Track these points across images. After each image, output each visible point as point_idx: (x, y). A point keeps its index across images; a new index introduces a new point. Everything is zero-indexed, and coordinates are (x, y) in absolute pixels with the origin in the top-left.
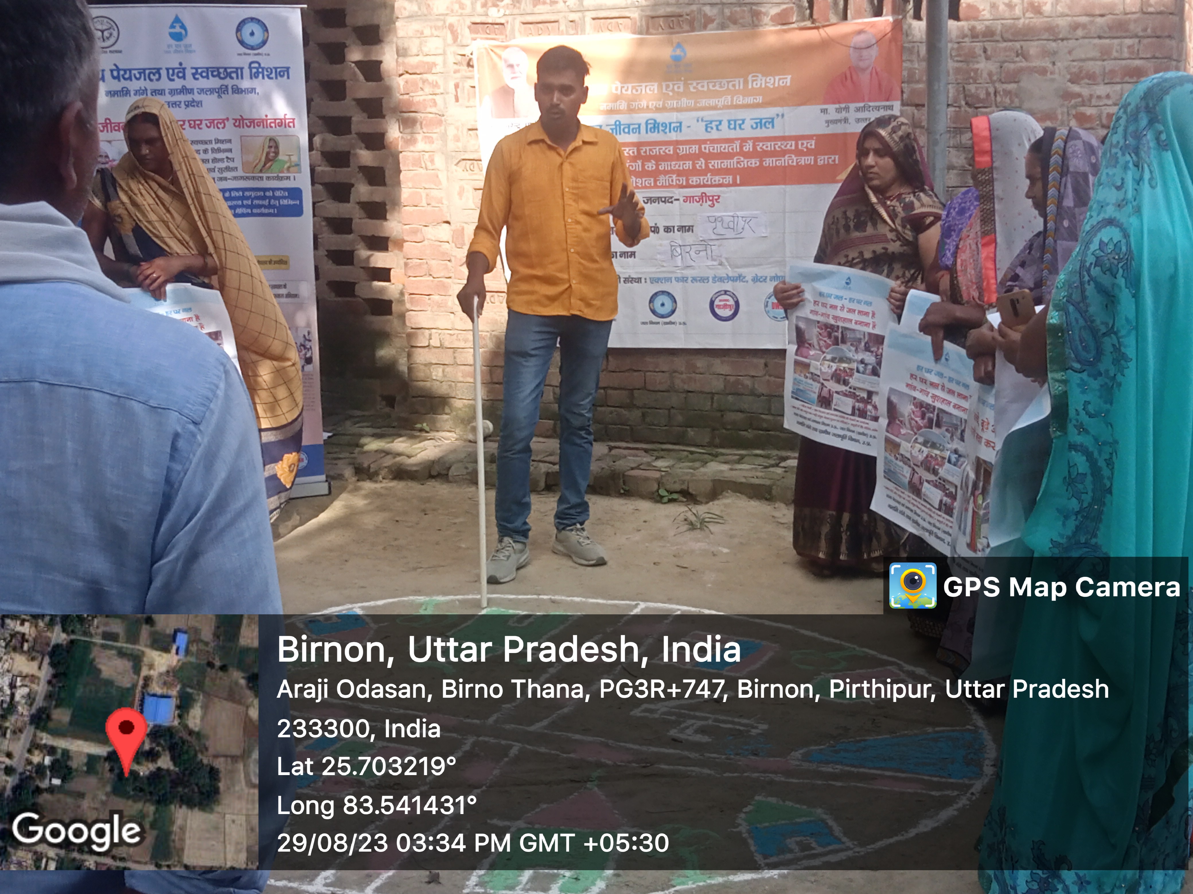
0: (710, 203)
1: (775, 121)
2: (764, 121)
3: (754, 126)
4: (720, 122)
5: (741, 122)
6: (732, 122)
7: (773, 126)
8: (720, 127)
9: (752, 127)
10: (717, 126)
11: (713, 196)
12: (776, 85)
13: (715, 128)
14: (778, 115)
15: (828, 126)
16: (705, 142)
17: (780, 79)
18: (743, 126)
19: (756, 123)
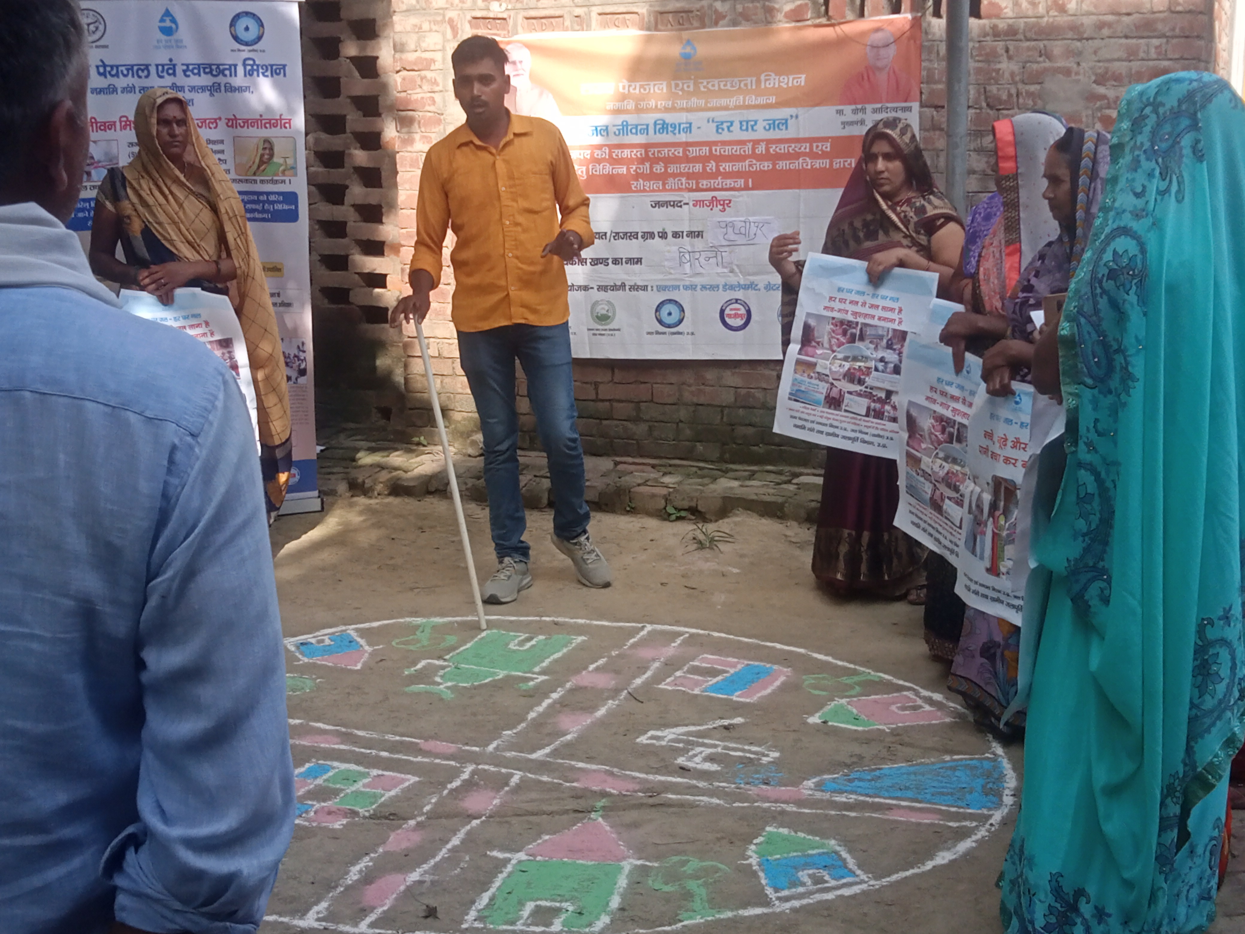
0: (720, 207)
1: (789, 122)
2: (777, 122)
3: (767, 127)
4: (732, 123)
5: (753, 123)
6: (744, 124)
7: (787, 128)
8: (731, 129)
9: (765, 128)
10: (728, 128)
11: (724, 201)
12: (790, 85)
13: (726, 129)
14: (792, 116)
15: (844, 128)
16: (715, 143)
17: (794, 79)
18: (755, 128)
19: (769, 125)
